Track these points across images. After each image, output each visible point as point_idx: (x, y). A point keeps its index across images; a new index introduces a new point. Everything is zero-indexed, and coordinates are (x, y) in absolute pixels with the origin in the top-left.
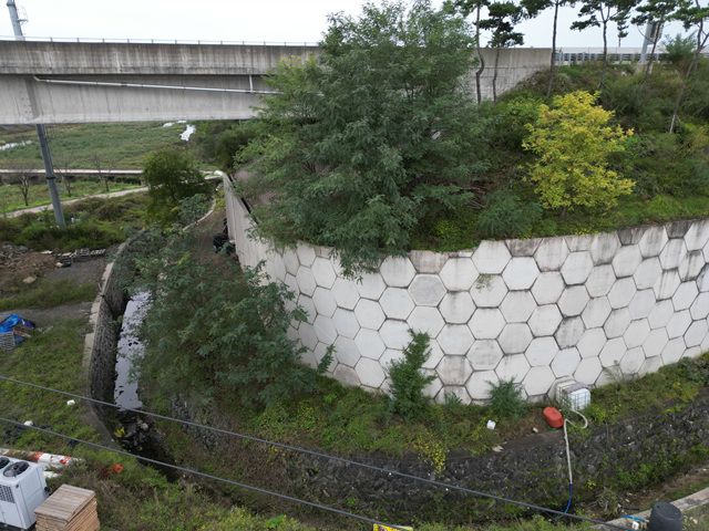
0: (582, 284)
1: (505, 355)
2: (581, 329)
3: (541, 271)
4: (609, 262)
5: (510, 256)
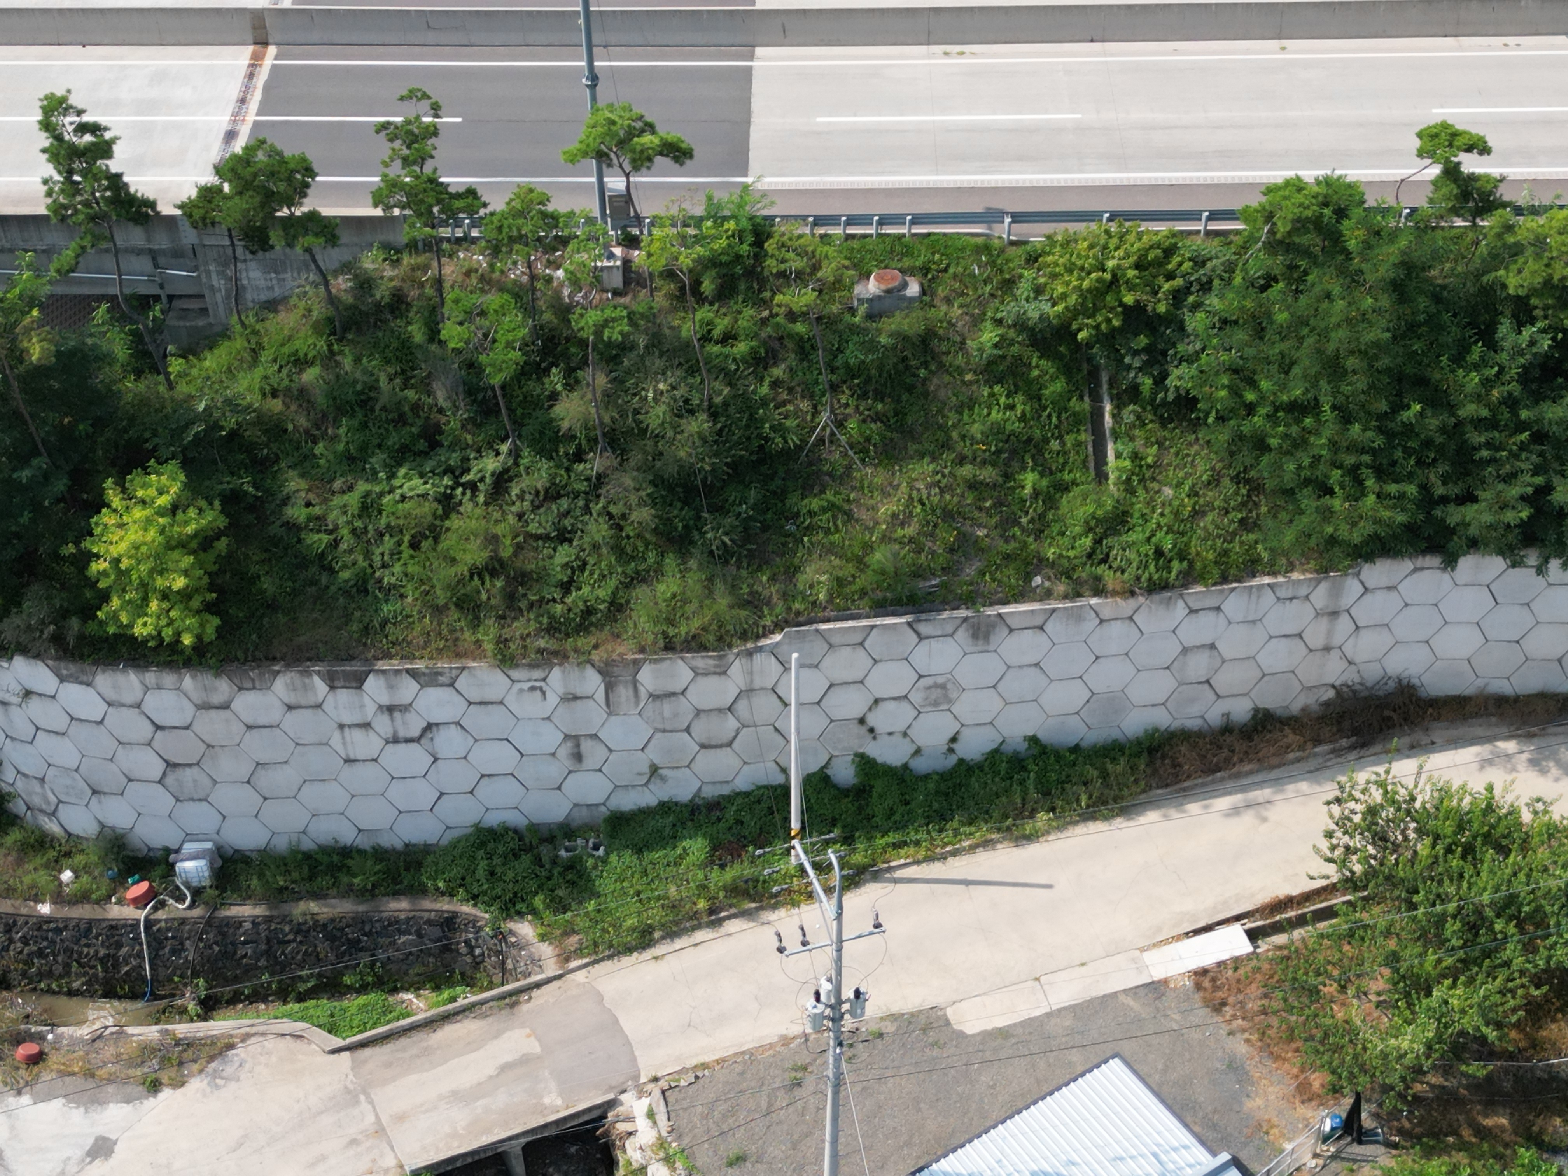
0: (187, 728)
1: (94, 792)
2: (207, 781)
3: (109, 704)
4: (225, 706)
5: (57, 680)
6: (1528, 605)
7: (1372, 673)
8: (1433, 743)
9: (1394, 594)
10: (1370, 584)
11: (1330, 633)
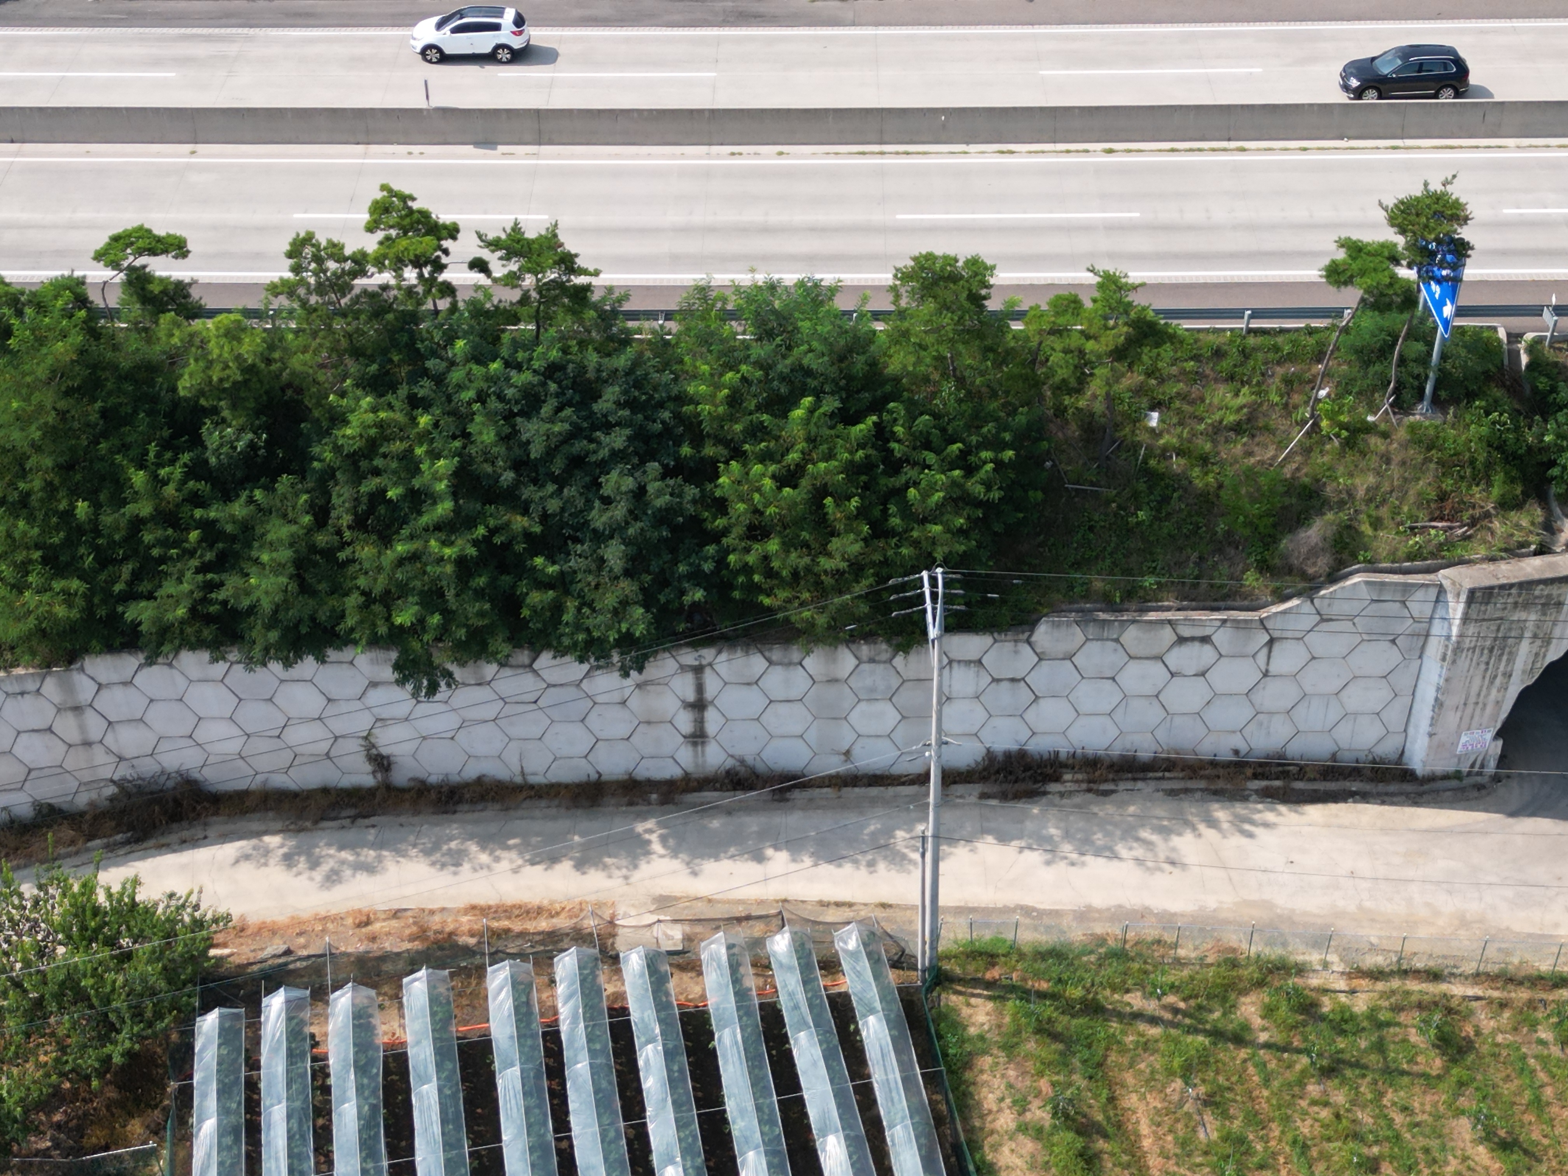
6: (270, 700)
7: (148, 768)
8: (205, 837)
9: (131, 690)
10: (103, 679)
11: (82, 728)
